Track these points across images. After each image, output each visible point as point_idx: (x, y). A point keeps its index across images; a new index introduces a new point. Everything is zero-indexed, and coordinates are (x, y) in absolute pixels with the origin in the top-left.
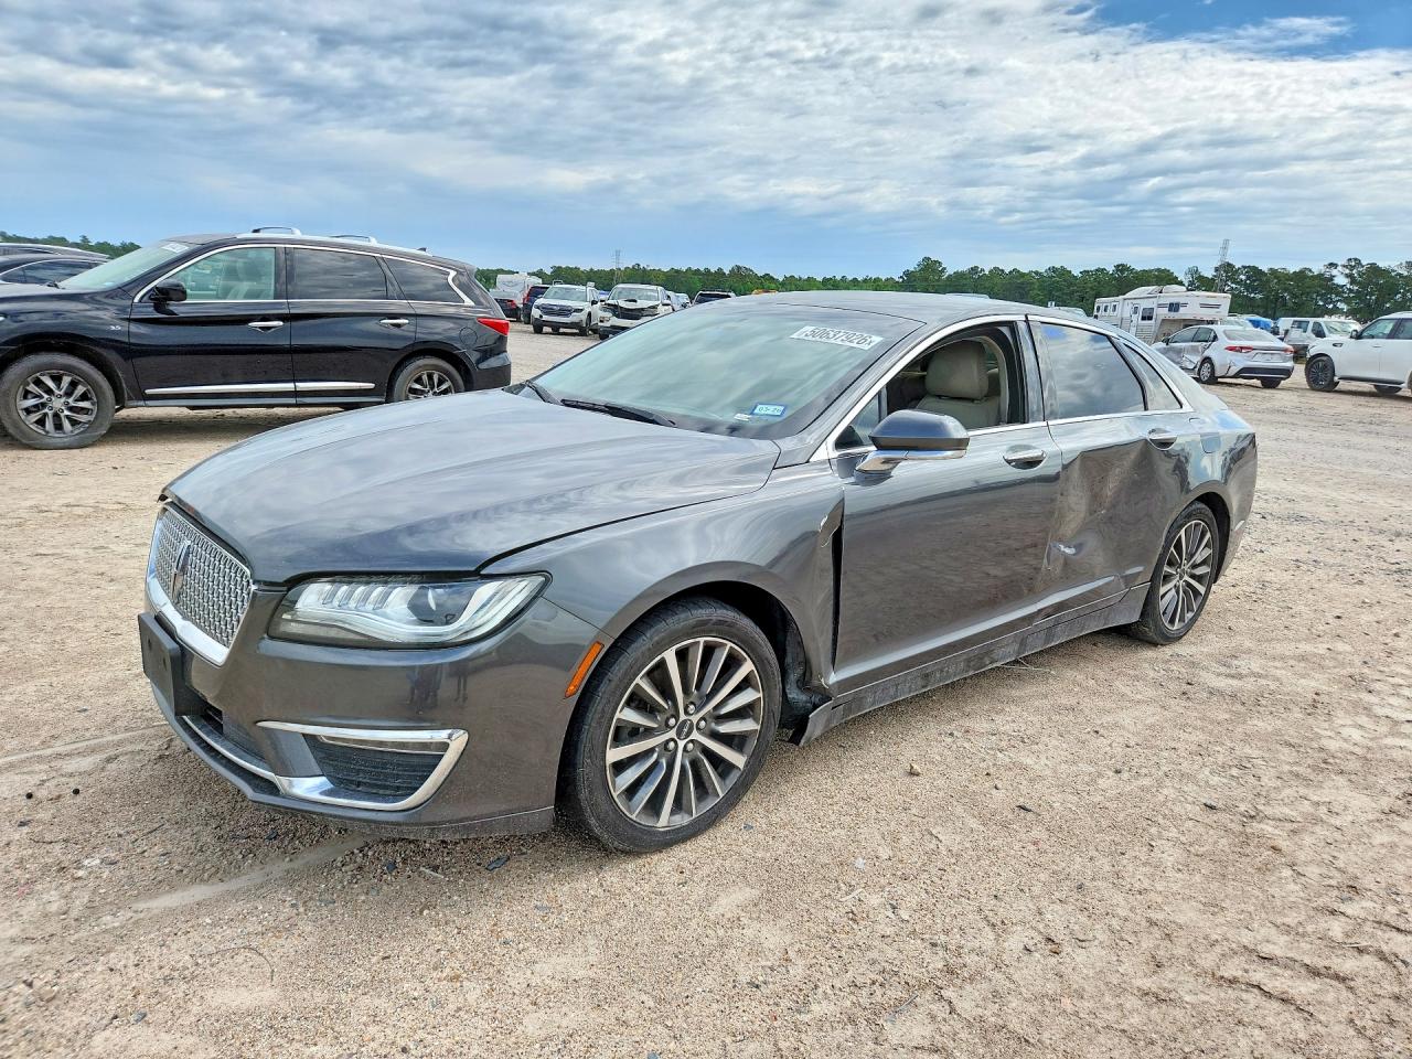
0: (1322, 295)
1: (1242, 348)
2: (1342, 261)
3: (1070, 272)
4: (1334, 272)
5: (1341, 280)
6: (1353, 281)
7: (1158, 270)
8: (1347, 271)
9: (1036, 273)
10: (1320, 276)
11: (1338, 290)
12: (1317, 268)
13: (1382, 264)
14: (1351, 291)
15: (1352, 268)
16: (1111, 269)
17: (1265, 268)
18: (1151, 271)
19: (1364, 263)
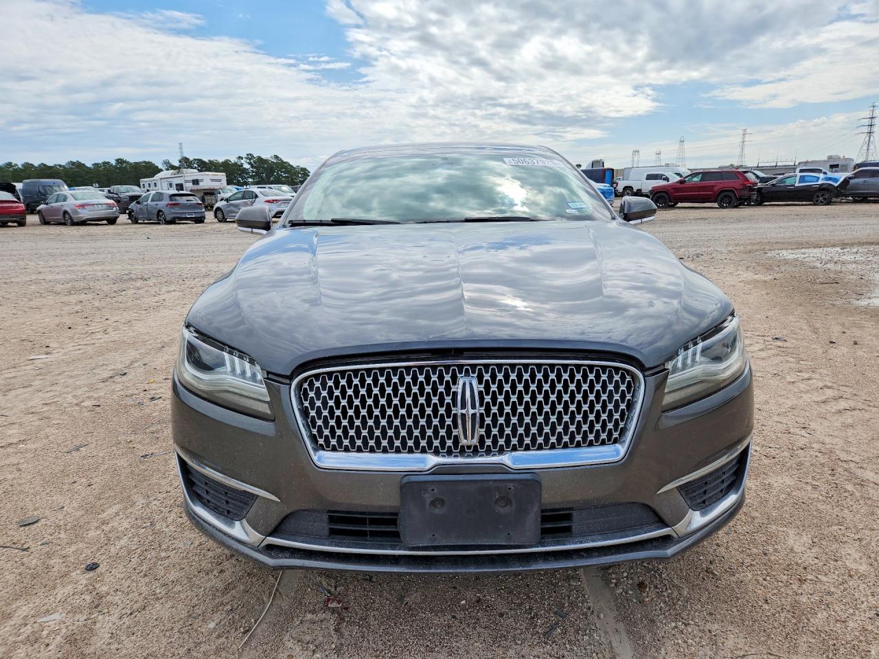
0: (240, 175)
1: (274, 201)
2: (244, 155)
3: (84, 165)
4: (243, 161)
5: (246, 166)
6: (252, 166)
7: (145, 162)
8: (248, 161)
9: (60, 166)
10: (236, 164)
11: (245, 171)
12: (233, 159)
13: (264, 157)
14: (253, 171)
15: (250, 159)
16: (114, 163)
17: (206, 160)
18: (141, 163)
19: (255, 156)
